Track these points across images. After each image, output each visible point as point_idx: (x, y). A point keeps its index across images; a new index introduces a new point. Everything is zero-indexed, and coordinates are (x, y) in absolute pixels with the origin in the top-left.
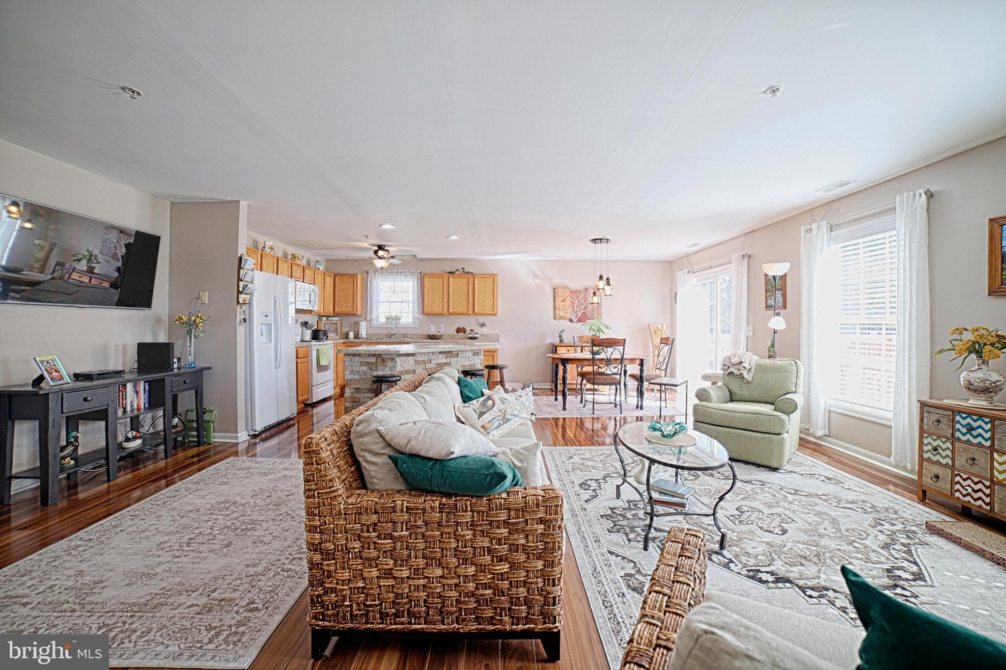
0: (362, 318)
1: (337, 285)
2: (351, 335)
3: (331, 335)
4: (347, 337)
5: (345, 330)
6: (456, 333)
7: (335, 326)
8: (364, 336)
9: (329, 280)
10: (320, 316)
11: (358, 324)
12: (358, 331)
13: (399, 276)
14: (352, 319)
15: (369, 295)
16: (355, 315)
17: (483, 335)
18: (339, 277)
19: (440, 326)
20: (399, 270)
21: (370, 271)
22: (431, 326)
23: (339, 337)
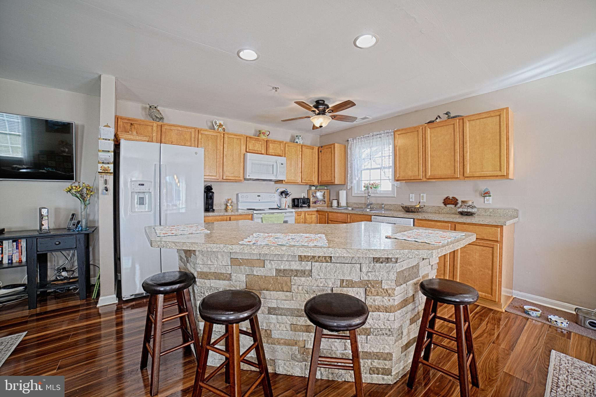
0: (342, 187)
1: (320, 156)
2: (335, 204)
4: (331, 206)
7: (322, 194)
8: (344, 205)
9: (310, 152)
13: (375, 140)
15: (349, 163)
16: (334, 184)
17: (486, 210)
18: (322, 148)
19: (421, 195)
20: (375, 133)
21: (349, 139)
22: (411, 195)
23: (326, 205)
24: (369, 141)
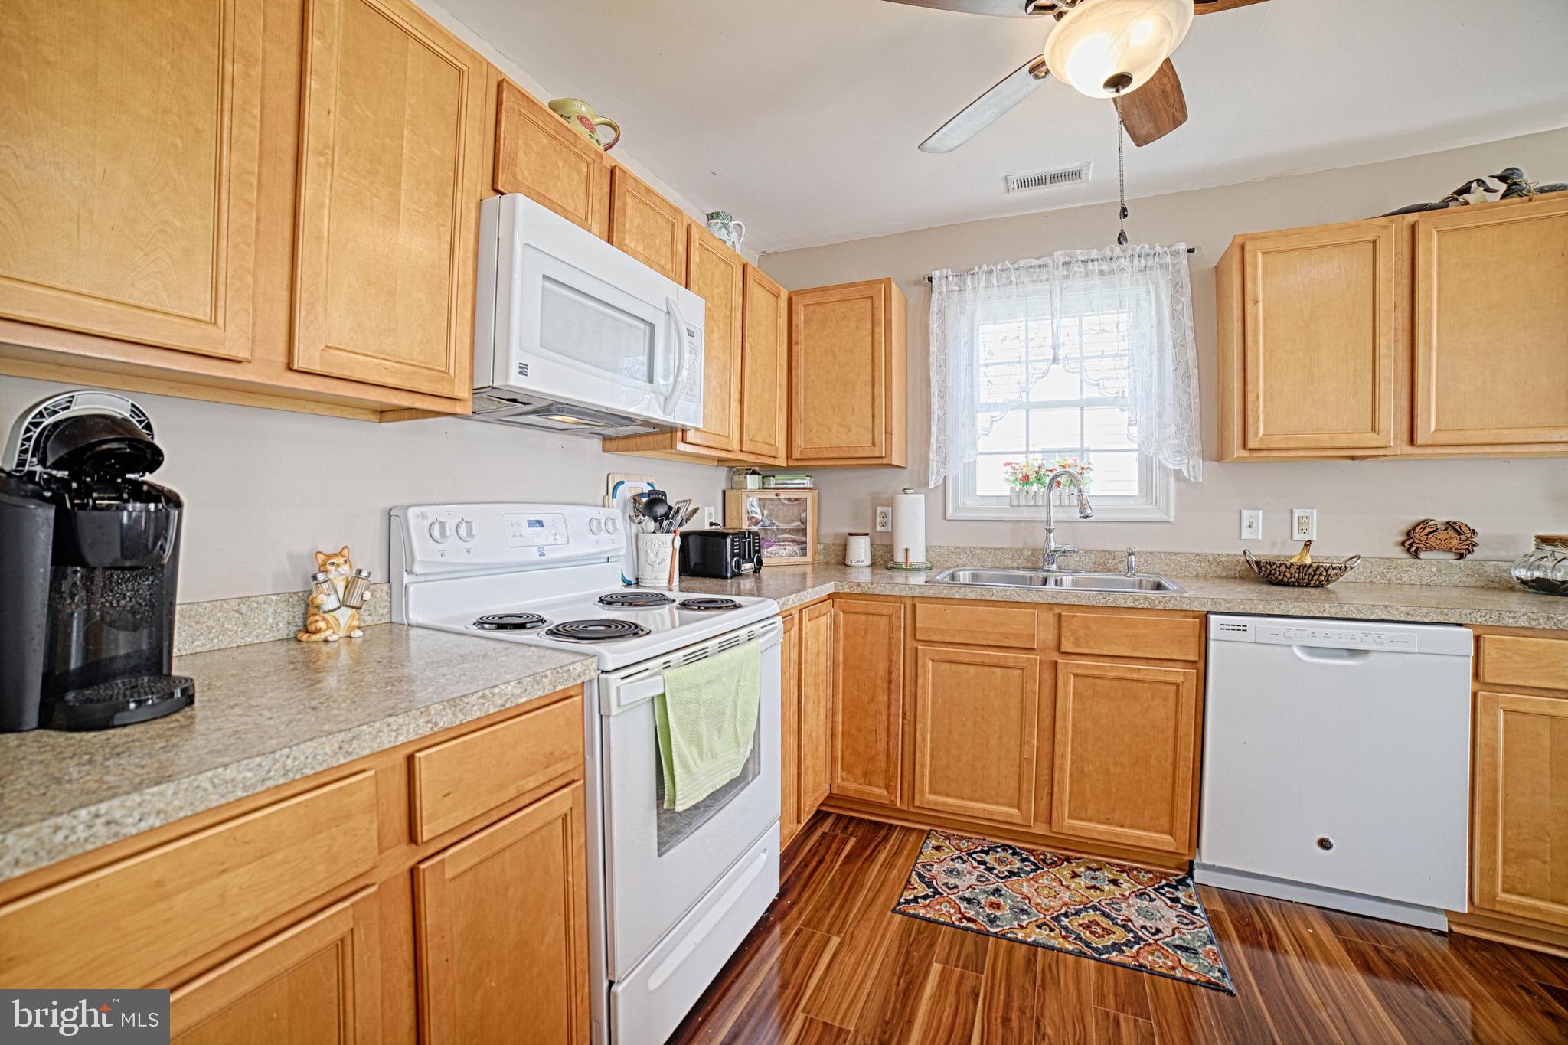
0: (903, 478)
1: (801, 336)
2: (861, 551)
3: (776, 554)
4: (842, 562)
5: (834, 527)
6: (1399, 553)
7: (794, 509)
8: (918, 557)
9: (768, 315)
10: (737, 470)
11: (891, 503)
12: (891, 535)
14: (864, 484)
15: (934, 378)
16: (882, 464)
18: (810, 299)
19: (1297, 513)
20: (1081, 254)
21: (936, 274)
22: (1245, 512)
23: (808, 559)
24: (1046, 286)
